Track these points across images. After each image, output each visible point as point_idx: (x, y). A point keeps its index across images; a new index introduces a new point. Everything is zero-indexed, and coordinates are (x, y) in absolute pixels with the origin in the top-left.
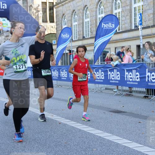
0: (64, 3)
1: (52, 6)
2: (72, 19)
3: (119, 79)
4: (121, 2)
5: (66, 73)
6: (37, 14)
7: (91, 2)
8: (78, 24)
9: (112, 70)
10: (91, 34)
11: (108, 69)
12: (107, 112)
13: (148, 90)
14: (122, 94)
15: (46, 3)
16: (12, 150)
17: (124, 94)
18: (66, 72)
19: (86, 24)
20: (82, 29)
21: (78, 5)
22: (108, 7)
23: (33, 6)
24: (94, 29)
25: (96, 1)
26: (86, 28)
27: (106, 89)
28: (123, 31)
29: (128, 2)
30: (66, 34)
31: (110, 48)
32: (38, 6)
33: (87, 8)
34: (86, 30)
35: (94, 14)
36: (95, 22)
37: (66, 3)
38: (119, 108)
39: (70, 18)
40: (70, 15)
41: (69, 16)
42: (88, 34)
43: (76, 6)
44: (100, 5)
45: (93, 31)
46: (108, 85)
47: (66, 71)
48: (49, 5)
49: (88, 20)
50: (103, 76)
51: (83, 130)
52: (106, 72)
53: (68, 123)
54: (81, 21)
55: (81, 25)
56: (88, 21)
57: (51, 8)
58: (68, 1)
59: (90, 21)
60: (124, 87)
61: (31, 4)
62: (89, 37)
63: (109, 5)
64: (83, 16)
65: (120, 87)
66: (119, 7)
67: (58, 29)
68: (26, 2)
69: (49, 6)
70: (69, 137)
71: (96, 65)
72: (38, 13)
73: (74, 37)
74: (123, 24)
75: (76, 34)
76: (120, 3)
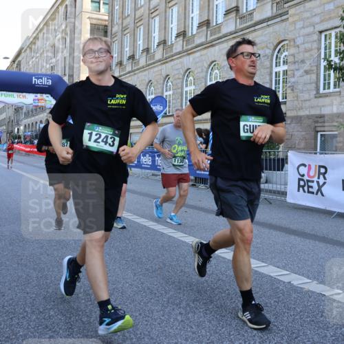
9: (159, 156)
11: (156, 155)
13: (196, 178)
22: (158, 89)
27: (152, 175)
29: (179, 85)
44: (150, 86)
46: (155, 171)
50: (150, 162)
52: (153, 157)
63: (159, 86)
66: (170, 90)
74: (173, 107)
76: (171, 86)
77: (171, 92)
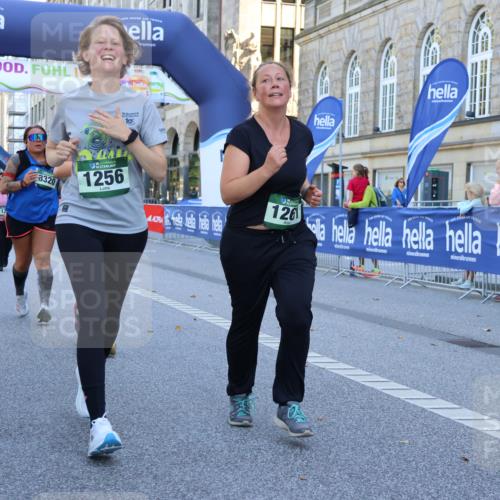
0: (326, 29)
1: (290, 38)
2: (344, 78)
3: (478, 251)
4: (492, 33)
5: (321, 230)
6: (245, 60)
7: (403, 30)
8: (363, 93)
9: (456, 226)
10: (398, 121)
11: (447, 222)
12: (440, 344)
14: (485, 297)
15: (273, 28)
16: (173, 428)
17: (489, 296)
18: (323, 226)
19: (385, 93)
20: (372, 107)
21: (364, 37)
22: (451, 46)
23: (235, 36)
24: (409, 108)
25: (418, 28)
26: (384, 104)
27: (436, 280)
28: (493, 115)
30: (328, 117)
31: (452, 164)
32: (249, 36)
33: (391, 47)
34: (384, 111)
35: (411, 65)
36: (411, 86)
37: (330, 32)
38: (477, 334)
39: (339, 75)
40: (341, 65)
41: (336, 67)
42: (391, 121)
43: (359, 40)
44: (429, 39)
45: (406, 113)
46: (444, 269)
47: (322, 223)
48: (281, 35)
49: (393, 80)
50: (429, 243)
51: (372, 389)
52: (440, 231)
53: (328, 367)
54: (371, 84)
55: (372, 94)
56: (392, 85)
57: (286, 44)
58: (335, 25)
59: (398, 84)
60: (494, 275)
61: (229, 32)
62: (393, 130)
63: (455, 38)
64: (377, 69)
65: (479, 276)
66: (485, 48)
67: (303, 105)
68: (217, 26)
69: (281, 40)
70: (332, 405)
71: (410, 209)
72: (247, 58)
73: (350, 128)
74: (493, 94)
75: (355, 122)
76: (490, 35)
77: (488, 55)
